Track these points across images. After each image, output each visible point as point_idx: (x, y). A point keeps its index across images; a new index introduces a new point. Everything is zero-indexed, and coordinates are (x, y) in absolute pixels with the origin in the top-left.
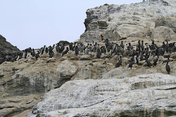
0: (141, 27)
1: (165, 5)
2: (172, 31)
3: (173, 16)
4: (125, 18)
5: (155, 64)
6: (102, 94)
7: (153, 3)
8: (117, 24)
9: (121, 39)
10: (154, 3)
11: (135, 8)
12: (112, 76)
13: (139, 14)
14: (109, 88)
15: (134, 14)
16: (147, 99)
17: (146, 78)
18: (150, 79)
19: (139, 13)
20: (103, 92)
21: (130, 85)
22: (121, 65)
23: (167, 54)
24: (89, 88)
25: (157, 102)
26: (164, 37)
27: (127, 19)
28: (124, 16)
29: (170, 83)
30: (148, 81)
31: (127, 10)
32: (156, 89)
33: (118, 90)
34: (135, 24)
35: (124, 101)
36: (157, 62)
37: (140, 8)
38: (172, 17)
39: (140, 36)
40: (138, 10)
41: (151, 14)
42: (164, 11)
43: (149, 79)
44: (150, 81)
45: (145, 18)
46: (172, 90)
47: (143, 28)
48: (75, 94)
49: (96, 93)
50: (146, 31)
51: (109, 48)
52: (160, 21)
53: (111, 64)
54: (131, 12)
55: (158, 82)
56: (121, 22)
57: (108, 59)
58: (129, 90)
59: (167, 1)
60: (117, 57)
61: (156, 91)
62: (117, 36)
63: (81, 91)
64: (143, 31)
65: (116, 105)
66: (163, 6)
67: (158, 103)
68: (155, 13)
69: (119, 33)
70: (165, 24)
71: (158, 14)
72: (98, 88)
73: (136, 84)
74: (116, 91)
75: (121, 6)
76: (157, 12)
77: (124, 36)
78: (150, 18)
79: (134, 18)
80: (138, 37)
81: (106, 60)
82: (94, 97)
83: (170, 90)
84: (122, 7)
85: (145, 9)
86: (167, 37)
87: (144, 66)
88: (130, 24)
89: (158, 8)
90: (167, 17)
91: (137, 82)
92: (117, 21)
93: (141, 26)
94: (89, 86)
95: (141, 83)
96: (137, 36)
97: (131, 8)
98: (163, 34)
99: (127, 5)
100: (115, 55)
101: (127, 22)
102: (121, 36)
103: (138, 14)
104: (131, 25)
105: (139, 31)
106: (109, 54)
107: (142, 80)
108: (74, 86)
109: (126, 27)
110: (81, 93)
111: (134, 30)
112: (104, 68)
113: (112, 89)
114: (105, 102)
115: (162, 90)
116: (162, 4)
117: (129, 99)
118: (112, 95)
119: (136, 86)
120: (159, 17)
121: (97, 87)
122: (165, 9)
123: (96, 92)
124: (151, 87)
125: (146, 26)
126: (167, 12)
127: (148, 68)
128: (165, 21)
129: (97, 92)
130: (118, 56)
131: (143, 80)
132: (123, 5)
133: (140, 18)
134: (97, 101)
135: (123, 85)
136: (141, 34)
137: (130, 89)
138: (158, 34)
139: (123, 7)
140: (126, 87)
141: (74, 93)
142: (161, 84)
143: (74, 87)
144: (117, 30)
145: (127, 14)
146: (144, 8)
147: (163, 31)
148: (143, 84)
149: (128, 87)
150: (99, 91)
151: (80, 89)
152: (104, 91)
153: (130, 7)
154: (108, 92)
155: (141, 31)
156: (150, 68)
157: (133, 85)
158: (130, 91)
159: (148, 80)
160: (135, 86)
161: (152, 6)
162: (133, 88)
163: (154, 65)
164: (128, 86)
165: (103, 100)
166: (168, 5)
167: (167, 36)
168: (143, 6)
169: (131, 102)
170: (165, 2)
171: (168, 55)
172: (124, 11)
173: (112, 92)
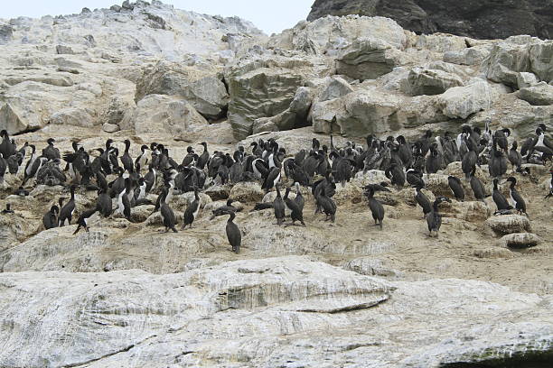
0: (86, 94)
1: (155, 27)
2: (195, 112)
3: (192, 65)
4: (30, 62)
5: (189, 219)
6: (123, 325)
7: (116, 20)
8: (7, 81)
9: (22, 129)
10: (120, 18)
11: (59, 30)
12: (45, 255)
13: (74, 50)
14: (146, 303)
15: (59, 50)
16: (311, 347)
17: (261, 272)
18: (276, 276)
19: (75, 48)
20: (125, 318)
21: (214, 294)
22: (70, 220)
23: (218, 188)
24: (71, 303)
25: (350, 357)
26: (170, 131)
27: (35, 65)
28: (27, 55)
29: (341, 292)
30: (269, 281)
31: (34, 36)
32: (301, 309)
33: (176, 312)
34: (64, 84)
35: (227, 352)
36: (195, 214)
37: (75, 31)
38: (191, 68)
39: (84, 123)
40: (68, 39)
41: (112, 53)
42: (151, 46)
43: (271, 275)
44: (279, 284)
45: (94, 66)
46: (350, 313)
47: (91, 96)
48: (21, 321)
49: (101, 318)
50: (104, 107)
51: (15, 161)
52: (154, 78)
53: (27, 214)
54: (46, 43)
55: (301, 287)
56: (17, 75)
57: (16, 196)
58: (209, 310)
59: (159, 16)
60: (44, 192)
61: (304, 318)
62: (11, 119)
63: (43, 313)
64: (93, 107)
65: (200, 364)
66: (149, 31)
67: (356, 360)
68: (126, 52)
69: (17, 111)
70: (170, 89)
71: (135, 54)
72: (106, 301)
73: (232, 291)
74: (168, 314)
75: (12, 22)
76: (129, 47)
77: (33, 121)
78: (111, 66)
79: (61, 66)
80: (80, 125)
81: (11, 201)
82: (96, 331)
83: (343, 315)
84: (15, 27)
85: (91, 37)
86: (179, 131)
87: (151, 224)
88: (48, 82)
89: (131, 34)
90: (177, 68)
91: (238, 285)
92: (7, 72)
93: (84, 89)
94: (69, 297)
95: (250, 287)
96: (76, 123)
97: (44, 32)
98: (166, 120)
99: (31, 19)
100: (39, 183)
101: (39, 75)
102: (23, 121)
103: (69, 51)
104: (52, 87)
105: (79, 106)
106: (16, 182)
107: (250, 280)
108: (13, 293)
109: (34, 93)
110: (46, 319)
111: (66, 104)
112: (5, 228)
113: (156, 309)
114: (137, 350)
115: (322, 315)
116: (144, 22)
117: (242, 344)
118: (157, 326)
119: (234, 297)
120: (150, 66)
121: (102, 298)
122: (154, 40)
123: (98, 315)
124: (279, 301)
125: (100, 91)
126: (162, 49)
127: (167, 231)
128: (170, 80)
129: (103, 316)
130: (48, 188)
131: (255, 280)
132: (19, 19)
133: (79, 65)
134: (108, 349)
135: (188, 295)
136: (89, 116)
137: (214, 308)
138: (149, 119)
139: (18, 24)
140: (201, 301)
141: (15, 320)
142: (311, 292)
143: (13, 296)
144: (9, 102)
145: (36, 50)
146: (88, 32)
147: (166, 110)
148: (256, 291)
149: (205, 302)
150: (108, 313)
151: (35, 303)
152: (128, 312)
153: (42, 27)
154: (144, 318)
155: (87, 107)
156: (175, 231)
157: (225, 294)
158: (217, 316)
159: (270, 279)
160: (230, 298)
161: (114, 26)
162: (225, 306)
163: (186, 223)
164: (206, 298)
165: (129, 345)
166: (163, 28)
167: (177, 126)
168: (84, 25)
169: (251, 356)
170: (156, 19)
171: (221, 192)
172: (24, 40)
173: (158, 318)
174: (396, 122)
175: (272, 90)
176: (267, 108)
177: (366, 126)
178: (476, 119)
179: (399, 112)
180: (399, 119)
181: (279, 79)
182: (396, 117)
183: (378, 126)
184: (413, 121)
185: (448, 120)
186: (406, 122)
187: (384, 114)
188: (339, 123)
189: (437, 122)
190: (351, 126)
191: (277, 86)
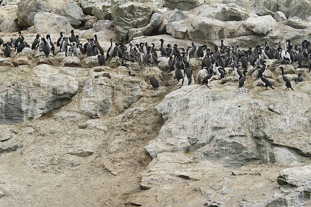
98: (56, 27)
138: (45, 26)
147: (55, 21)
167: (62, 30)
174: (223, 34)
175: (137, 14)
176: (135, 24)
177: (205, 35)
178: (271, 35)
179: (225, 29)
180: (225, 33)
181: (140, 8)
182: (223, 32)
183: (212, 36)
184: (232, 34)
185: (253, 35)
186: (228, 34)
187: (217, 30)
188: (189, 34)
189: (246, 35)
190: (196, 35)
191: (139, 12)
